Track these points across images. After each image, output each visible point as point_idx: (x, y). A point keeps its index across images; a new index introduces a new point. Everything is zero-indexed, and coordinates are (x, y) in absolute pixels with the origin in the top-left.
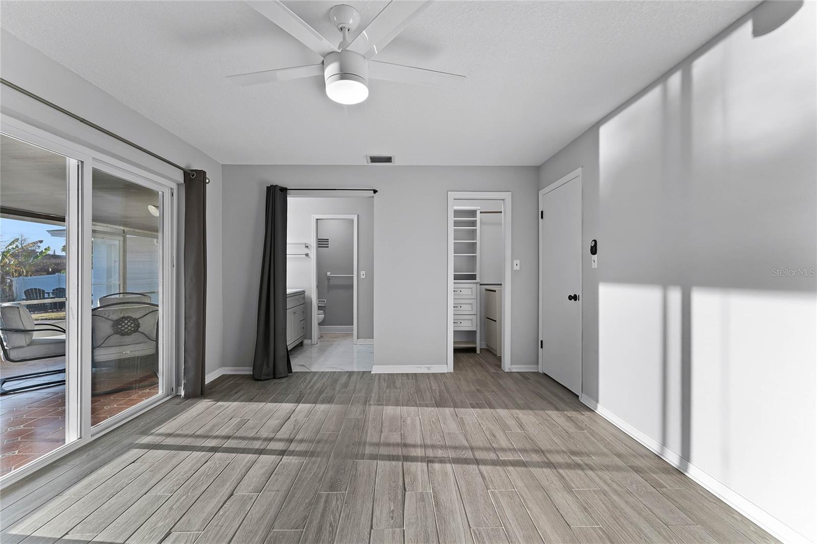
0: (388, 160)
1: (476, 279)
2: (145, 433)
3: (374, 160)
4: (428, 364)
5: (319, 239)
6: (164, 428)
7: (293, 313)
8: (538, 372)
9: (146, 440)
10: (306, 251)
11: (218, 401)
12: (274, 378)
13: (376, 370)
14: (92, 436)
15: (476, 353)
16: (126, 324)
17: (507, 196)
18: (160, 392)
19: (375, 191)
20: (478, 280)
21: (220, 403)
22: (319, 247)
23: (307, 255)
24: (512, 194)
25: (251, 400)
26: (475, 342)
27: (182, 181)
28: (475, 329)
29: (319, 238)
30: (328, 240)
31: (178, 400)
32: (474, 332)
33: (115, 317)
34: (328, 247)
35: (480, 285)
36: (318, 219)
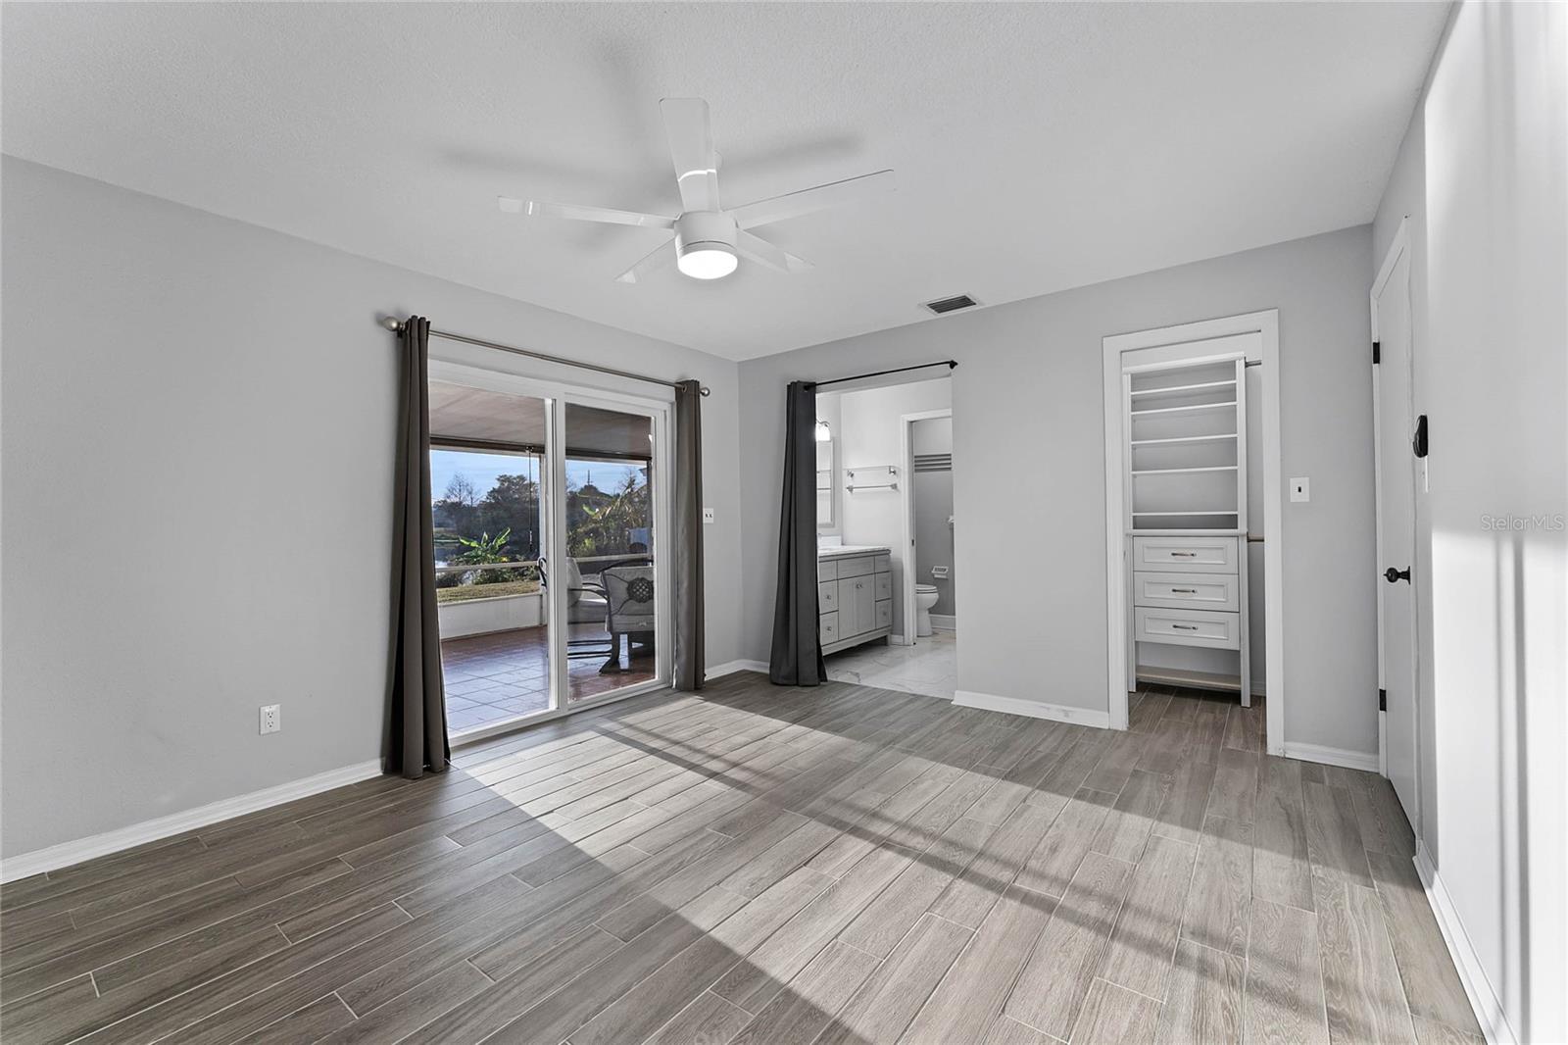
0: (965, 302)
1: (1237, 528)
2: (611, 718)
3: (940, 307)
4: (1066, 705)
5: (916, 457)
6: (630, 719)
7: (855, 586)
8: (1378, 774)
9: (609, 725)
10: (892, 479)
11: (706, 701)
12: (797, 685)
13: (962, 699)
14: (570, 710)
15: (1240, 704)
16: (641, 588)
17: (1268, 320)
18: (657, 677)
19: (953, 364)
20: (1242, 528)
21: (707, 703)
22: (916, 471)
23: (894, 487)
24: (1279, 312)
25: (742, 707)
26: (1238, 679)
27: (674, 399)
28: (1234, 646)
29: (915, 454)
30: (950, 455)
31: (670, 691)
32: (1236, 654)
33: (629, 578)
34: (950, 469)
35: (1249, 541)
36: (912, 422)
